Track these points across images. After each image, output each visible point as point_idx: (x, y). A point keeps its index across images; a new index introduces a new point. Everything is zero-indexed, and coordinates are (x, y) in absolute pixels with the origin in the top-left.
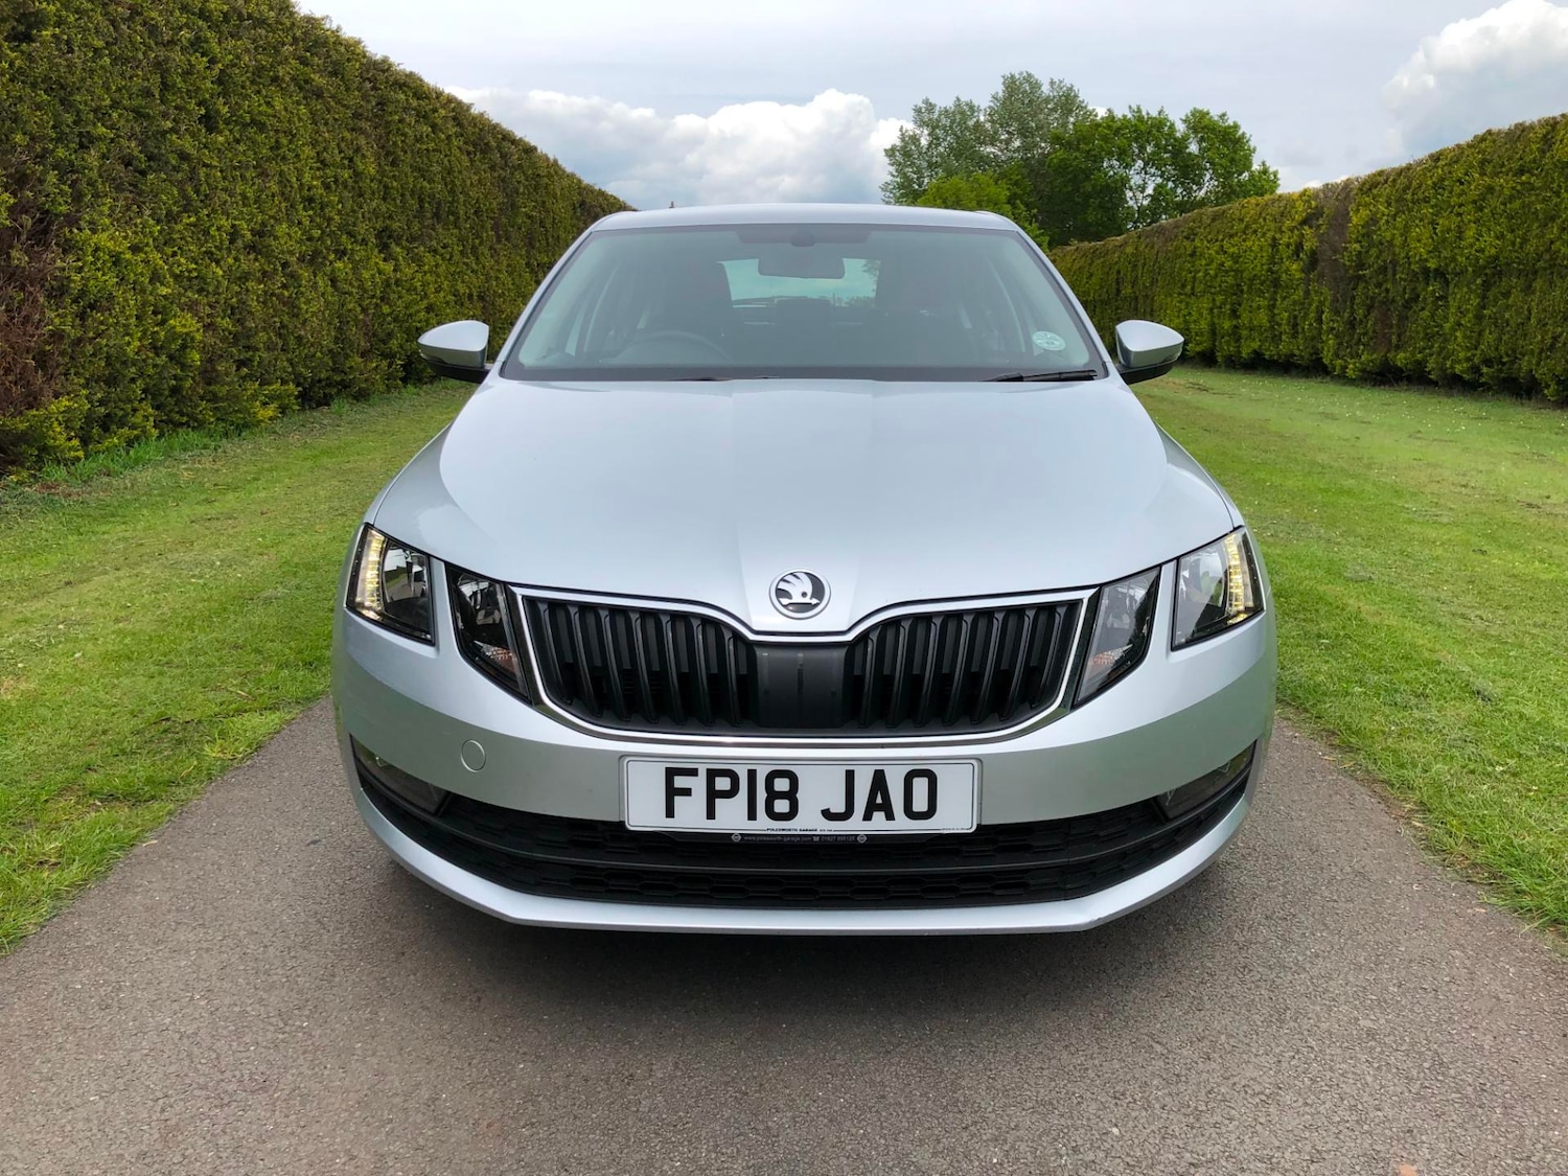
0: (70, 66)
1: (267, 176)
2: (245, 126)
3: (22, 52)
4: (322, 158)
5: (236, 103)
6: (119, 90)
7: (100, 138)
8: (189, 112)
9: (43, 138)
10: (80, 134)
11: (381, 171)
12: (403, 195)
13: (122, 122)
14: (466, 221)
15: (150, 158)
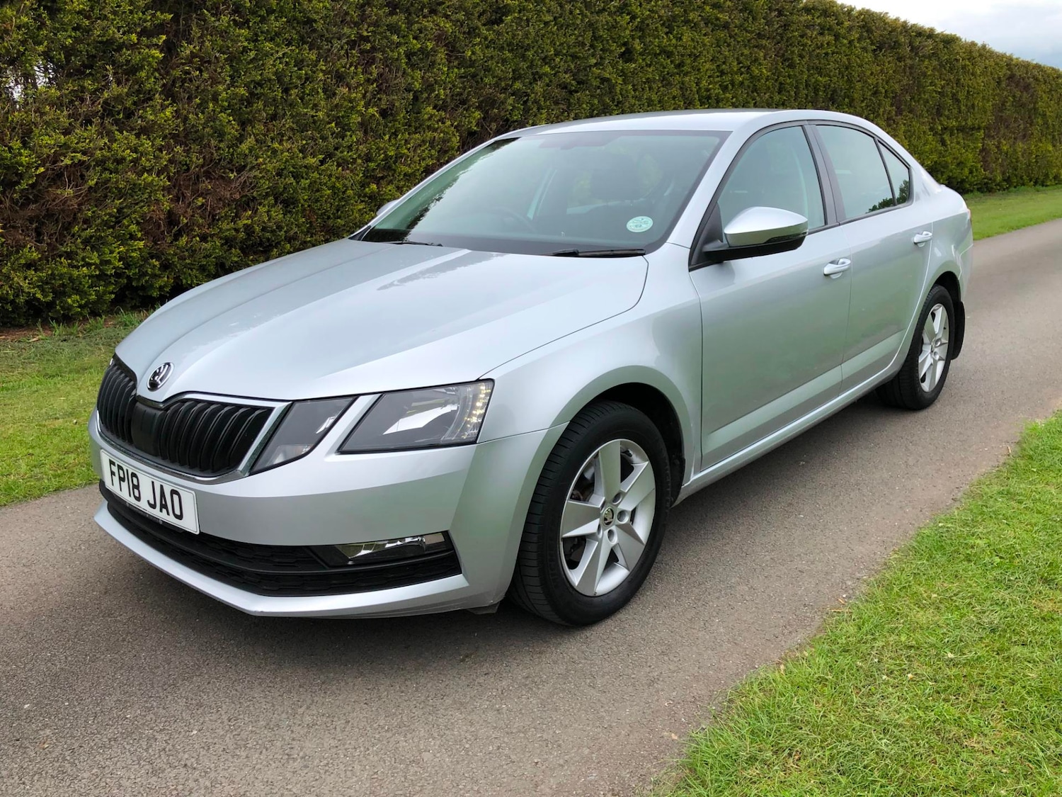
0: (527, 35)
1: (672, 85)
2: (656, 55)
3: (494, 31)
4: (721, 69)
5: (650, 41)
6: (561, 44)
7: (546, 74)
8: (611, 52)
9: (505, 79)
10: (533, 73)
11: (776, 73)
12: (797, 87)
13: (562, 63)
14: (862, 101)
15: (579, 83)
